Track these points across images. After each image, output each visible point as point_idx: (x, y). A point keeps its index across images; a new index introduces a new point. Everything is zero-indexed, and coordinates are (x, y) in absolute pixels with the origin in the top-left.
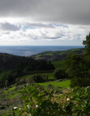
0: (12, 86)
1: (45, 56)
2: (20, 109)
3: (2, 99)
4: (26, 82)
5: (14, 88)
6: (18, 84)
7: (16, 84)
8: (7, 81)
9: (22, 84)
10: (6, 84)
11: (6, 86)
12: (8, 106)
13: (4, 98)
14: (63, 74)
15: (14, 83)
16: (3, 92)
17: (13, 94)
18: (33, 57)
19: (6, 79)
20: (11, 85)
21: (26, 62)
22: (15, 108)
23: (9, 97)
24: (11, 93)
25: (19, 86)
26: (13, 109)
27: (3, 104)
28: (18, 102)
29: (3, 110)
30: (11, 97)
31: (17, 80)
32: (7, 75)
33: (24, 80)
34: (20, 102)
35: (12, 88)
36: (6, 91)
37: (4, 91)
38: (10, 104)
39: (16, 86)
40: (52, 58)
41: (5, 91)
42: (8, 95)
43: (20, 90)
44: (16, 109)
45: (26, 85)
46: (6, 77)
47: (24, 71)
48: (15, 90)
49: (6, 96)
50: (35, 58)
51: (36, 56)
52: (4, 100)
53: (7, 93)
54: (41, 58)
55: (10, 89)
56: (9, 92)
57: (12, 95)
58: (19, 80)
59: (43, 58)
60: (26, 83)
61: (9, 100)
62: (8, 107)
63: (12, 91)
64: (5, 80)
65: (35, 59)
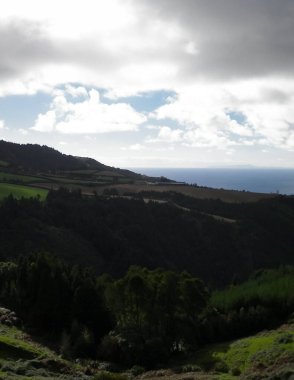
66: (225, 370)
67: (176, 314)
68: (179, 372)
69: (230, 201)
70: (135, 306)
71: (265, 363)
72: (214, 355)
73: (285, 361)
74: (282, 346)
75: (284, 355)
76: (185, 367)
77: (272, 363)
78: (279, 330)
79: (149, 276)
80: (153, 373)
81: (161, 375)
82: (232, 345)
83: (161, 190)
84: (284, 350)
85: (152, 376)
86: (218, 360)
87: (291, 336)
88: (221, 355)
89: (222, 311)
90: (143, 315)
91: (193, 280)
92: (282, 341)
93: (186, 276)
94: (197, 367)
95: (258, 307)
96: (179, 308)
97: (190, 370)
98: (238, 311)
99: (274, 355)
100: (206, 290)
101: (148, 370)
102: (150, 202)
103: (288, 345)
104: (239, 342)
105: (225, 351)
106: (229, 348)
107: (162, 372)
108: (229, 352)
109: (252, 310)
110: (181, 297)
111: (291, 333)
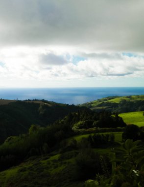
0: (53, 153)
1: (108, 104)
3: (39, 175)
4: (77, 146)
5: (57, 157)
6: (65, 151)
7: (60, 150)
8: (46, 144)
10: (45, 149)
11: (44, 153)
13: (42, 173)
14: (139, 134)
16: (40, 163)
17: (57, 167)
18: (87, 107)
19: (44, 142)
20: (52, 151)
21: (77, 113)
23: (49, 171)
24: (54, 164)
25: (67, 153)
32: (46, 136)
33: (73, 143)
35: (54, 156)
37: (41, 161)
39: (61, 153)
40: (120, 107)
41: (43, 162)
43: (67, 161)
47: (74, 128)
48: (59, 160)
49: (45, 170)
50: (91, 107)
51: (92, 105)
52: (42, 176)
53: (46, 164)
54: (101, 108)
55: (52, 158)
56: (50, 163)
57: (54, 168)
58: (65, 144)
59: (104, 107)
63: (55, 161)
65: (92, 109)
71: (13, 182)
74: (21, 173)
75: (23, 177)
77: (17, 182)
78: (20, 165)
84: (22, 175)
87: (25, 168)
92: (21, 171)
95: (10, 155)
99: (18, 178)
103: (24, 172)
109: (7, 157)
111: (25, 166)
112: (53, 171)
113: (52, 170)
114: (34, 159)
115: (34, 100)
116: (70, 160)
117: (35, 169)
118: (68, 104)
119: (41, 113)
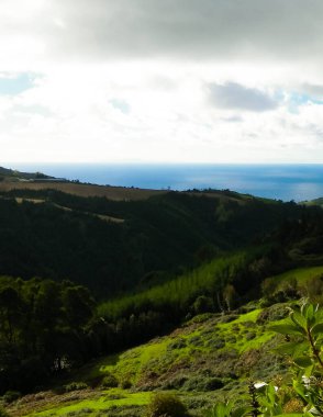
0: (249, 306)
2: (276, 388)
3: (214, 355)
4: (298, 292)
5: (253, 315)
6: (272, 302)
7: (262, 301)
8: (230, 288)
9: (283, 300)
10: (227, 300)
11: (226, 308)
12: (235, 377)
13: (219, 351)
15: (255, 298)
16: (218, 329)
17: (253, 337)
19: (226, 283)
20: (245, 302)
21: (300, 221)
22: (258, 385)
23: (236, 346)
24: (246, 332)
25: (276, 307)
26: (253, 390)
27: (216, 370)
28: (269, 365)
29: (218, 394)
30: (243, 348)
31: (265, 285)
32: (232, 270)
33: (290, 286)
34: (276, 365)
35: (249, 314)
36: (226, 325)
37: (220, 325)
38: (242, 372)
39: (264, 306)
41: (223, 326)
42: (234, 340)
43: (277, 323)
44: (262, 390)
45: (297, 303)
46: (228, 274)
47: (292, 253)
48: (259, 322)
49: (227, 344)
52: (220, 357)
53: (229, 332)
55: (243, 318)
56: (238, 330)
57: (248, 340)
58: (273, 287)
60: (298, 297)
61: (237, 356)
62: (235, 381)
63: (249, 324)
64: (222, 284)
66: (114, 384)
67: (57, 328)
68: (62, 392)
69: (118, 199)
70: (7, 322)
71: (157, 372)
72: (101, 370)
73: (178, 367)
74: (176, 351)
75: (178, 361)
76: (68, 387)
77: (165, 371)
78: (172, 335)
79: (23, 287)
80: (30, 396)
81: (41, 398)
82: (122, 357)
83: (37, 187)
84: (177, 356)
85: (30, 401)
86: (107, 374)
87: (184, 341)
88: (109, 369)
89: (110, 320)
90: (17, 333)
91: (76, 288)
92: (175, 347)
93: (69, 285)
94: (82, 384)
95: (150, 313)
96: (60, 321)
97: (74, 389)
98: (128, 319)
99: (167, 362)
100: (91, 298)
101: (24, 393)
102: (24, 202)
103: (182, 350)
104: (129, 352)
105: (114, 364)
106: (118, 360)
107: (42, 394)
108: (119, 364)
109: (143, 316)
110: (63, 309)
111: (184, 337)
112: (245, 346)
113: (242, 344)
114: (202, 322)
115: (206, 191)
116: (282, 322)
117: (206, 343)
118: (280, 201)
119: (222, 218)
